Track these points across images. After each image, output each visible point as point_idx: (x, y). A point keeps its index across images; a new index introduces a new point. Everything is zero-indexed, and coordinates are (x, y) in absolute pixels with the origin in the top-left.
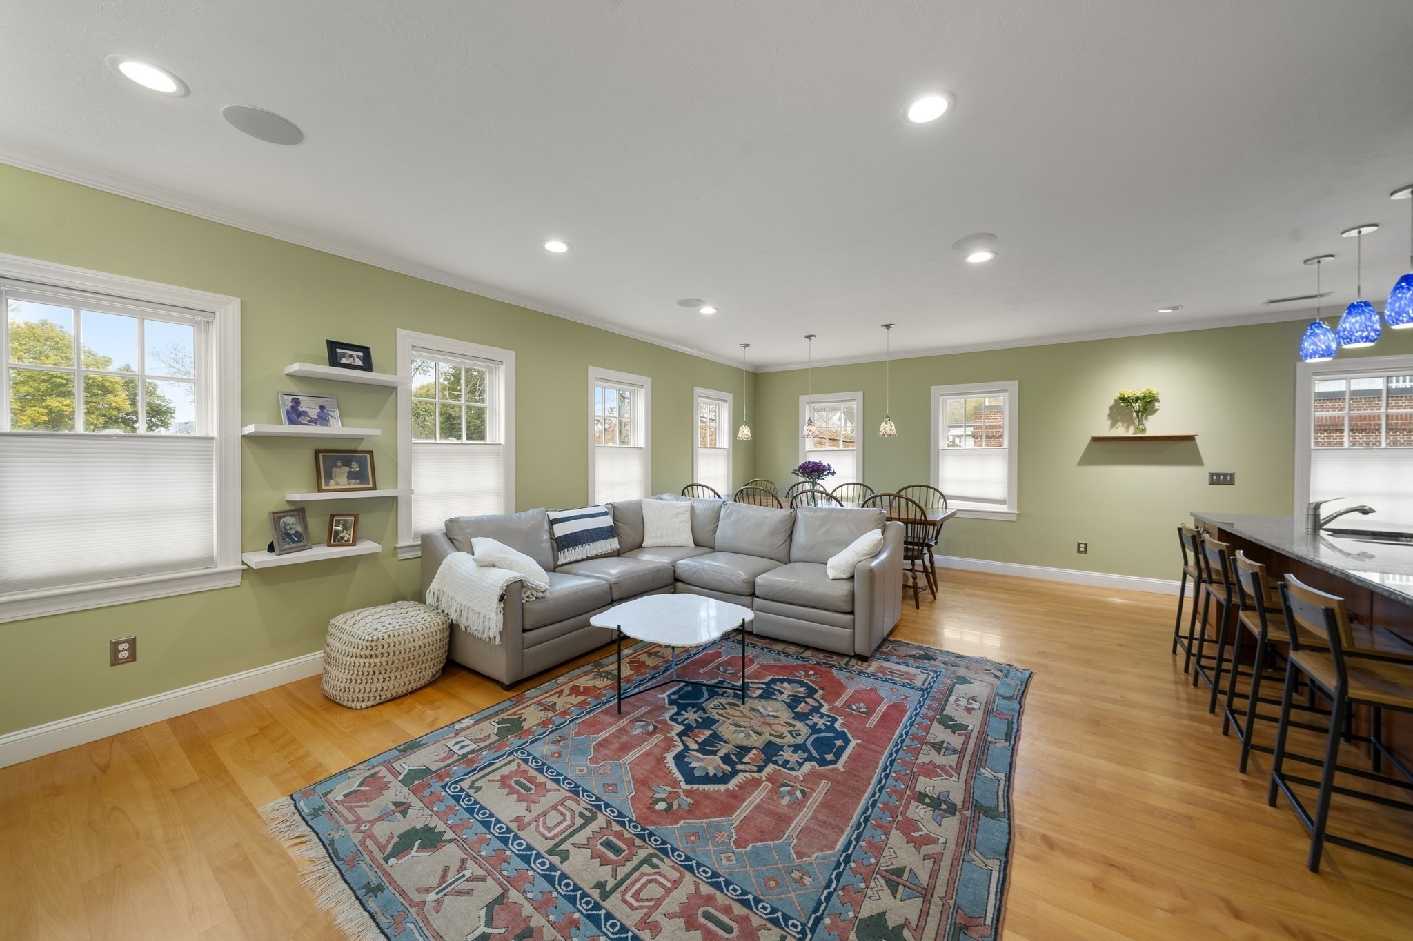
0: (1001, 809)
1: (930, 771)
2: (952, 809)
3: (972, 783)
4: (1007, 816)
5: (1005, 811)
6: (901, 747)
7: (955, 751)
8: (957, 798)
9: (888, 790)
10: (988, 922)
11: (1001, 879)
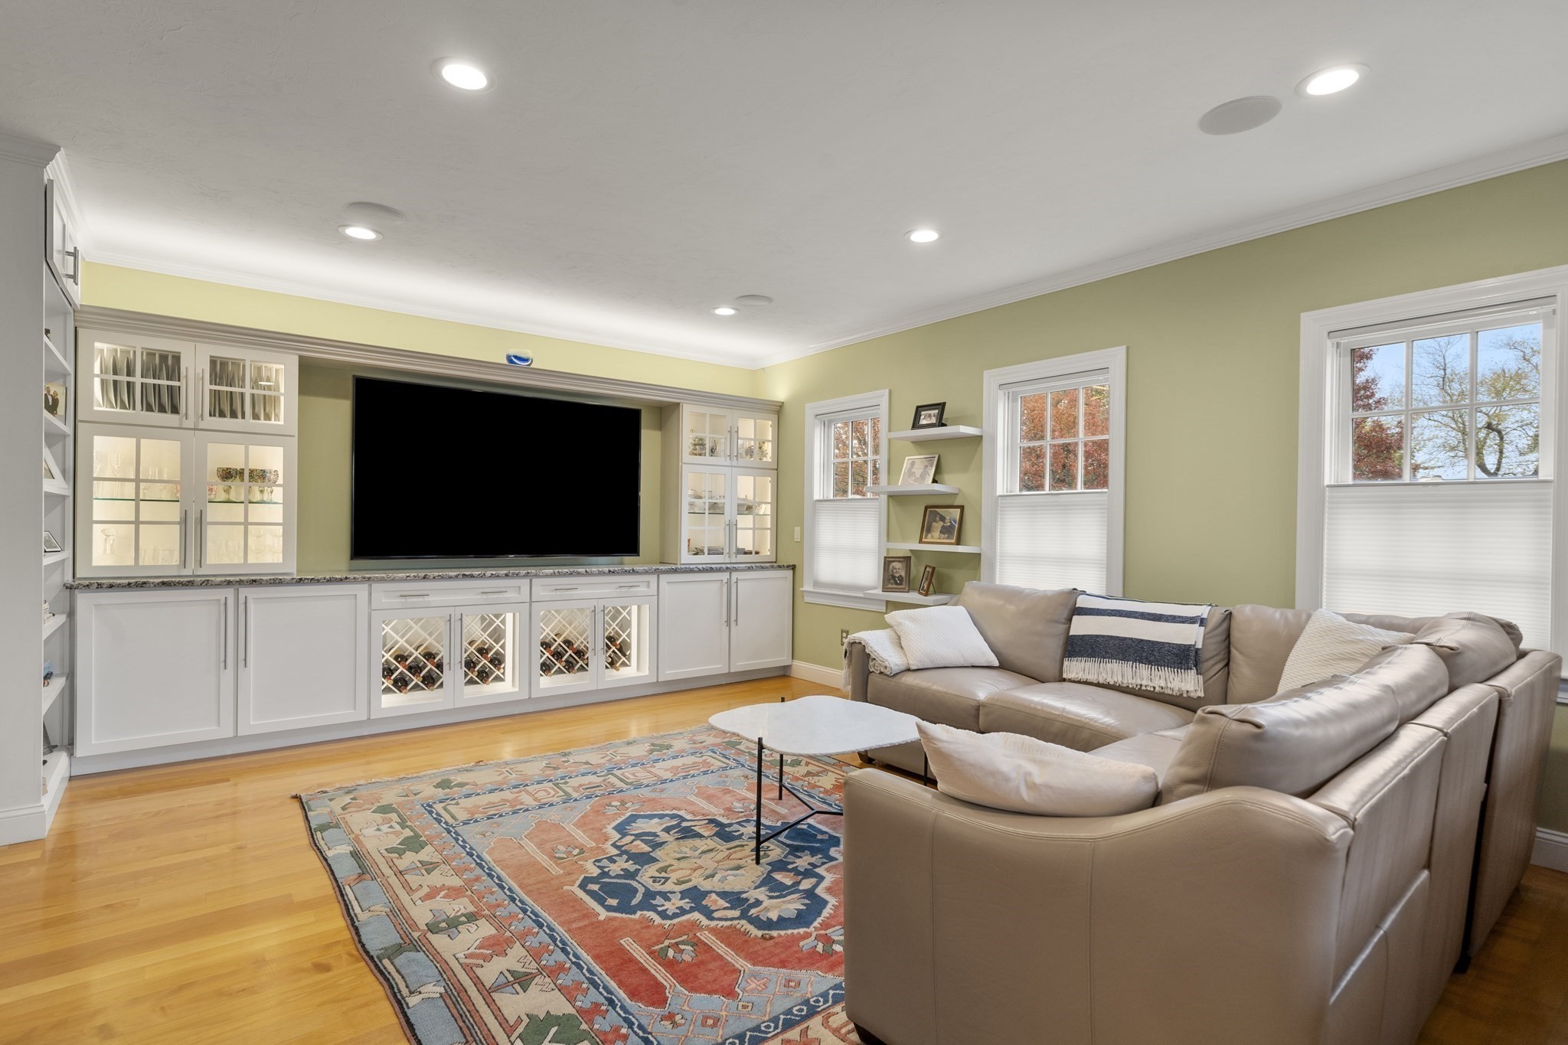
0: (386, 962)
1: (497, 946)
2: (433, 928)
3: (438, 965)
4: (376, 959)
5: (381, 962)
6: (556, 945)
7: (498, 988)
8: (439, 941)
9: (506, 902)
10: (347, 888)
11: (351, 911)
